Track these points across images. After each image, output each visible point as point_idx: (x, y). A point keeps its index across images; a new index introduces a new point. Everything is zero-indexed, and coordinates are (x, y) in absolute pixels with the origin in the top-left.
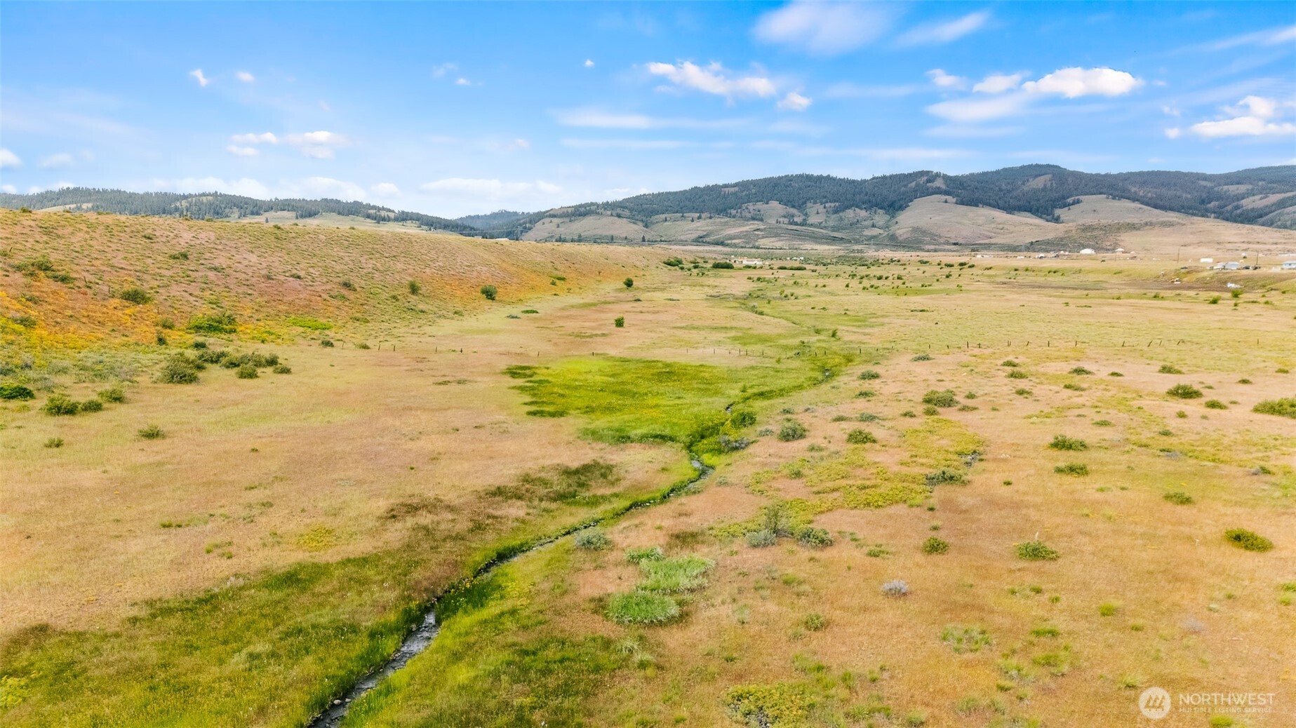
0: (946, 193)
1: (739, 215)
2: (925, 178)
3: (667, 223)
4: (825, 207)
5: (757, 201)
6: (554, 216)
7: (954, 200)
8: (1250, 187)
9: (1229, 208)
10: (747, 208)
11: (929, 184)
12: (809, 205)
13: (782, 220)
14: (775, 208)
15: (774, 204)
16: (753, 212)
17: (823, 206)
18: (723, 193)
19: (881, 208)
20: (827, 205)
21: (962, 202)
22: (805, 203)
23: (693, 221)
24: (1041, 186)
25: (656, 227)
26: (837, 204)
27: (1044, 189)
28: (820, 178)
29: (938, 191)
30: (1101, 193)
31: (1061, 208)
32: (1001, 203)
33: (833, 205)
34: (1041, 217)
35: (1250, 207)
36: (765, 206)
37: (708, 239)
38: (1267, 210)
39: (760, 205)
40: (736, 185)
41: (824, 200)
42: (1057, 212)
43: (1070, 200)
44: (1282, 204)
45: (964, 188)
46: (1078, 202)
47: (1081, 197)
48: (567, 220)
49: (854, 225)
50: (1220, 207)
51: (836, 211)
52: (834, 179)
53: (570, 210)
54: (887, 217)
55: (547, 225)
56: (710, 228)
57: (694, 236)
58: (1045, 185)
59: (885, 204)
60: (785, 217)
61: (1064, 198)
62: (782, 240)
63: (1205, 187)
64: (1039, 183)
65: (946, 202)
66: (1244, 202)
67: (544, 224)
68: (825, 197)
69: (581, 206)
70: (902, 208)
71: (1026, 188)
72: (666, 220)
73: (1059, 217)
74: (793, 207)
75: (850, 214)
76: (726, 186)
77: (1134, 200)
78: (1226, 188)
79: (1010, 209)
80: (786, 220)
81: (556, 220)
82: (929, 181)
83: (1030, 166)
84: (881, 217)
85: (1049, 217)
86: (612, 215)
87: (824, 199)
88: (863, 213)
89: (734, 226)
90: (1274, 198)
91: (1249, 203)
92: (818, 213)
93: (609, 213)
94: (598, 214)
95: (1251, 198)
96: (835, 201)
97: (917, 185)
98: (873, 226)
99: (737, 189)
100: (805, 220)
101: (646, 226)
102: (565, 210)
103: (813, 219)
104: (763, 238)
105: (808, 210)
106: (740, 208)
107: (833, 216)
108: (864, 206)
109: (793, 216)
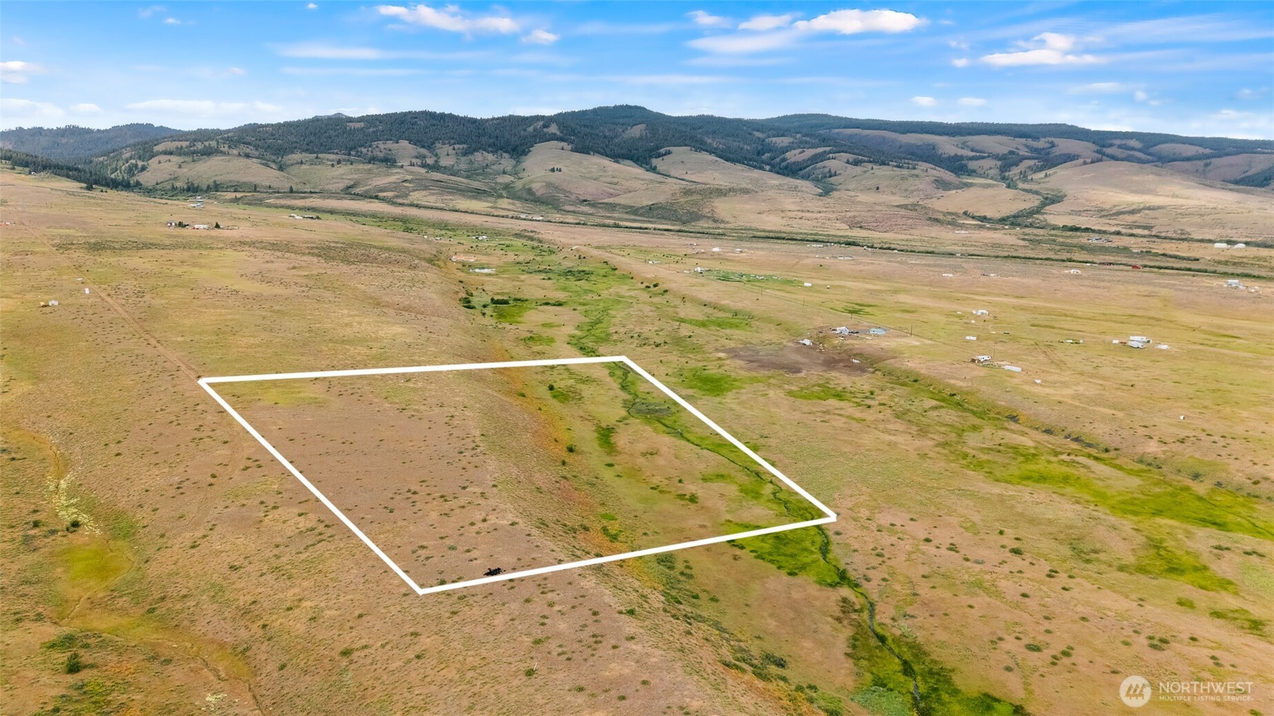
0: (562, 139)
2: (541, 123)
4: (454, 149)
5: (387, 140)
6: (171, 155)
7: (570, 147)
8: (791, 140)
9: (778, 160)
10: (377, 147)
11: (545, 130)
12: (438, 145)
13: (414, 161)
14: (404, 149)
15: (404, 143)
16: (384, 151)
17: (452, 147)
18: (348, 128)
19: (506, 152)
20: (456, 146)
21: (575, 150)
22: (433, 143)
24: (638, 135)
26: (465, 146)
27: (641, 138)
28: (443, 117)
29: (553, 137)
30: (686, 145)
31: (656, 158)
32: (608, 151)
33: (461, 146)
34: (641, 166)
35: (793, 160)
36: (396, 145)
38: (805, 165)
39: (390, 144)
40: (361, 120)
41: (452, 141)
42: (655, 162)
43: (663, 151)
44: (816, 159)
45: (575, 135)
46: (669, 153)
47: (671, 149)
48: (190, 159)
49: (483, 168)
50: (773, 159)
51: (465, 154)
54: (514, 162)
55: (164, 165)
58: (641, 135)
59: (509, 149)
60: (417, 157)
61: (658, 148)
63: (759, 139)
64: (636, 131)
65: (563, 149)
66: (788, 155)
67: (160, 162)
68: (453, 138)
70: (525, 153)
71: (626, 136)
72: (301, 161)
73: (656, 167)
74: (423, 147)
75: (480, 157)
76: (350, 121)
77: (711, 152)
78: (774, 139)
79: (616, 157)
80: (419, 161)
82: (545, 126)
84: (507, 162)
85: (648, 167)
86: (239, 155)
88: (490, 157)
90: (810, 153)
91: (794, 156)
92: (448, 155)
93: (234, 151)
95: (793, 152)
96: (462, 143)
97: (535, 130)
98: (503, 172)
99: (362, 124)
100: (436, 161)
101: (280, 168)
103: (445, 163)
105: (438, 151)
106: (370, 146)
107: (463, 159)
108: (490, 149)
109: (425, 157)
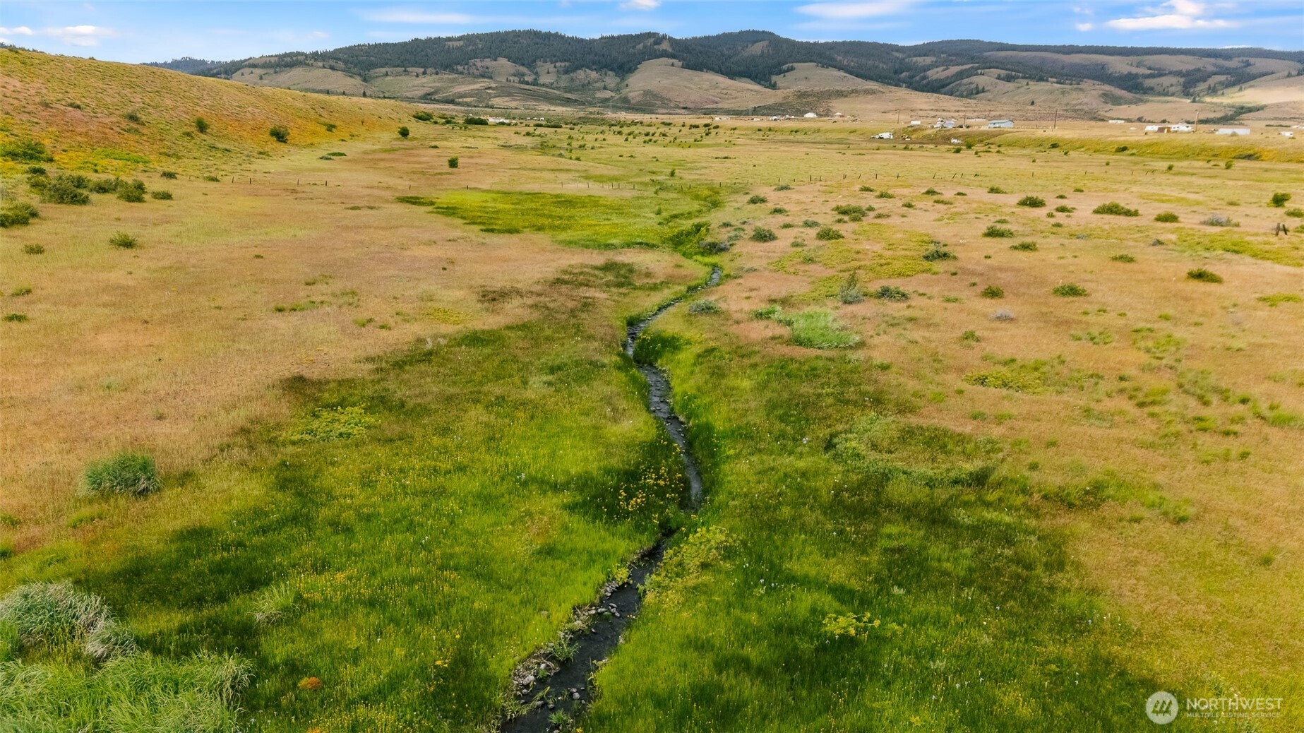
0: (673, 56)
1: (466, 71)
2: (652, 40)
3: (389, 78)
4: (555, 67)
5: (485, 58)
6: (255, 66)
7: (680, 64)
8: (934, 59)
9: (917, 78)
10: (474, 65)
11: (656, 47)
12: (539, 63)
13: (512, 78)
14: (504, 65)
15: (503, 61)
16: (481, 69)
17: (553, 65)
19: (611, 70)
20: (558, 64)
21: (687, 66)
22: (535, 61)
23: (417, 76)
24: (759, 52)
25: (378, 82)
26: (567, 64)
27: (762, 56)
28: (548, 36)
29: (664, 54)
30: (811, 61)
31: (777, 74)
32: (723, 68)
33: (563, 64)
34: (759, 84)
35: (935, 77)
36: (494, 63)
37: (436, 97)
38: (949, 81)
39: (488, 62)
40: (460, 39)
42: (774, 78)
43: (785, 67)
44: (960, 75)
45: (689, 52)
46: (792, 69)
47: (795, 65)
48: (271, 71)
49: (586, 86)
50: (911, 77)
51: (567, 72)
52: (562, 37)
53: (273, 60)
54: (618, 80)
55: (247, 77)
56: (438, 85)
57: (421, 93)
58: (762, 52)
59: (615, 66)
60: (515, 75)
61: (780, 64)
62: (516, 100)
63: (898, 58)
64: (757, 49)
65: (673, 65)
66: (930, 73)
67: (243, 74)
68: (555, 56)
69: (286, 55)
70: (631, 70)
71: (745, 54)
72: (387, 75)
73: (775, 83)
74: (523, 65)
75: (581, 75)
76: (449, 39)
77: (839, 69)
78: (915, 59)
79: (732, 75)
80: (517, 79)
81: (258, 71)
82: (656, 43)
83: (748, 32)
84: (611, 80)
85: (767, 84)
86: (324, 67)
87: (554, 58)
88: (593, 75)
89: (463, 83)
90: (954, 70)
91: (936, 74)
92: (548, 73)
93: (320, 64)
94: (308, 65)
95: (936, 70)
96: (565, 61)
97: (645, 47)
98: (605, 88)
99: (461, 43)
100: (535, 79)
101: (365, 80)
102: (268, 60)
103: (545, 79)
104: (495, 97)
105: (538, 69)
106: (467, 64)
107: (564, 77)
108: (594, 67)
109: (523, 75)
